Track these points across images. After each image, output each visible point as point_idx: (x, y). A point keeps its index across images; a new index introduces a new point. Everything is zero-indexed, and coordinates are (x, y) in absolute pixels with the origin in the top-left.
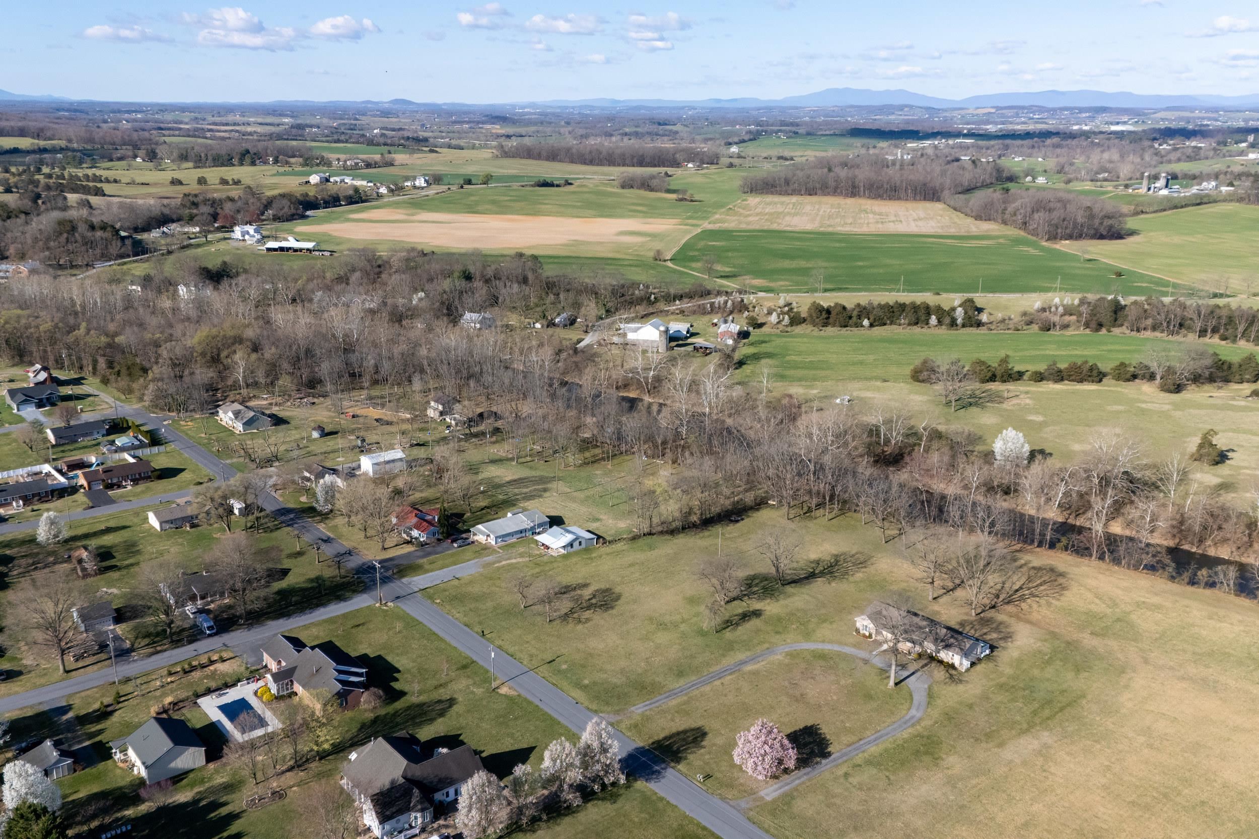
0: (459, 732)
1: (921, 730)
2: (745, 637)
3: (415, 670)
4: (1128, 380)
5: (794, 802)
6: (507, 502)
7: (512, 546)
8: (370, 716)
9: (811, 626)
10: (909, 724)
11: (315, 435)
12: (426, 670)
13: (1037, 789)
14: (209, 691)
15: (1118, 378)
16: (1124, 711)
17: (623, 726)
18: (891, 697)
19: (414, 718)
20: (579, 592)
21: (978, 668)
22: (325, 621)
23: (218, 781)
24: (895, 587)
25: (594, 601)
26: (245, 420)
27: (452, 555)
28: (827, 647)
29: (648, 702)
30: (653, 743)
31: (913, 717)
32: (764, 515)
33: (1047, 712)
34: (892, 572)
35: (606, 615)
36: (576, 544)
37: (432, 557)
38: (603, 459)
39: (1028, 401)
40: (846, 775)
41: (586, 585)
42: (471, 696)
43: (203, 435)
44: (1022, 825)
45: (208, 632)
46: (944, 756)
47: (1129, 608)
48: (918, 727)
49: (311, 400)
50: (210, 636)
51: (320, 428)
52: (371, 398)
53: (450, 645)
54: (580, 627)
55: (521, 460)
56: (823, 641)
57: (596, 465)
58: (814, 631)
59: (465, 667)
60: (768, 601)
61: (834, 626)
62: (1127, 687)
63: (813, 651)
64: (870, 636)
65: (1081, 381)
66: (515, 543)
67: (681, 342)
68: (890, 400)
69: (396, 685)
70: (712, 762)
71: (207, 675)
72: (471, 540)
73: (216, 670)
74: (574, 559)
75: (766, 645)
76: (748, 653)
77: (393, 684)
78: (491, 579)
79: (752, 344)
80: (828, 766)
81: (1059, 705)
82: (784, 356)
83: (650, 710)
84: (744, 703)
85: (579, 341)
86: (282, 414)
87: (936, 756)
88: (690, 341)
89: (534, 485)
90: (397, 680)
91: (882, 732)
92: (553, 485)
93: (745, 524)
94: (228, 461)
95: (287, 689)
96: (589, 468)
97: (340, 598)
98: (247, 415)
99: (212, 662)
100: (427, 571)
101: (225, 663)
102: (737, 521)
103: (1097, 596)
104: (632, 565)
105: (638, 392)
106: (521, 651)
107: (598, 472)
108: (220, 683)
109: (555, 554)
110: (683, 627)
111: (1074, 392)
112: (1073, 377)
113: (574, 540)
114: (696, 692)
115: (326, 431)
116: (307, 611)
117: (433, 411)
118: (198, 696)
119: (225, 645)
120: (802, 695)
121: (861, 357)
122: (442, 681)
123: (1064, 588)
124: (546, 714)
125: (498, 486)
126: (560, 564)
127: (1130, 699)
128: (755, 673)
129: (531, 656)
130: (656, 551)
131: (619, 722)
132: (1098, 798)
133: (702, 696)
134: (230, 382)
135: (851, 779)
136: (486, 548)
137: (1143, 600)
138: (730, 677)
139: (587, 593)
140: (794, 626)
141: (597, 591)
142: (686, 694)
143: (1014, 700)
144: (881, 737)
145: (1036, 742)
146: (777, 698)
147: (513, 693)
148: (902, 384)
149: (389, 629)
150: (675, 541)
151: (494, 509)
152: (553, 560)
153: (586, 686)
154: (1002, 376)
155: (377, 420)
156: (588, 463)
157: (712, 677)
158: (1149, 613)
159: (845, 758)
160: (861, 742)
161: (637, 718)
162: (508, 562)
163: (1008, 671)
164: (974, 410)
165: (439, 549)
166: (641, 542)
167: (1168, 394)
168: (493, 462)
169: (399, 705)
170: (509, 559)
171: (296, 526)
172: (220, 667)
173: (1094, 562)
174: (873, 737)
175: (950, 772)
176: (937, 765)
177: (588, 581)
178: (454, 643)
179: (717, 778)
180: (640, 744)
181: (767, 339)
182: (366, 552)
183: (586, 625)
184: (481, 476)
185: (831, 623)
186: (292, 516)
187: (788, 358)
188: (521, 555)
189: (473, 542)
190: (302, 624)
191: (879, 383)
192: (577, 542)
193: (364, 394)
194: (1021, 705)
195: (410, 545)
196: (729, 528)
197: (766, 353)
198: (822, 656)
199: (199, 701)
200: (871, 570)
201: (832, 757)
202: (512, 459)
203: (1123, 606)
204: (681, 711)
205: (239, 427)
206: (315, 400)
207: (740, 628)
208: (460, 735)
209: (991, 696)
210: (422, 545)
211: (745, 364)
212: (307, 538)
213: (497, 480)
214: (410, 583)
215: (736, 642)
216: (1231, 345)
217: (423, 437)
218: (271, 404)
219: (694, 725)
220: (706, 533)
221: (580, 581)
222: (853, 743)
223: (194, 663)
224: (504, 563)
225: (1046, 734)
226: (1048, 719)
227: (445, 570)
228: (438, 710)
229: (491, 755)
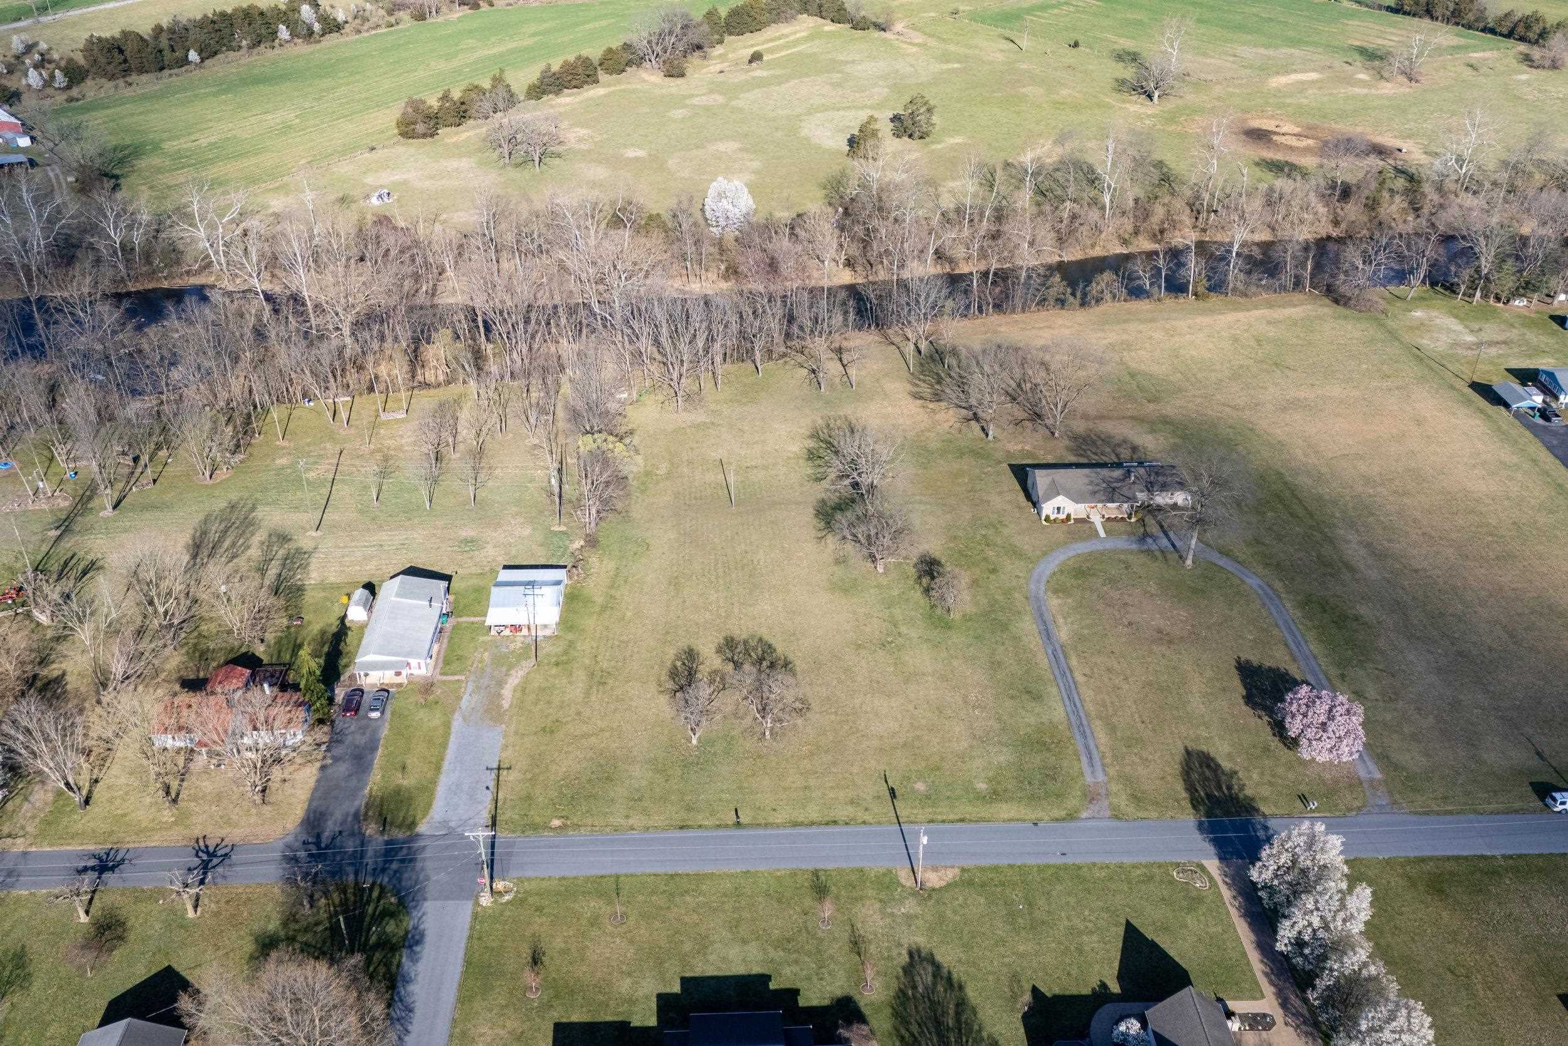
0: (1028, 988)
1: (1291, 597)
3: (776, 954)
4: (622, 71)
7: (455, 658)
9: (998, 541)
10: (1275, 598)
12: (789, 940)
15: (612, 71)
17: (1129, 811)
18: (1207, 577)
19: (937, 1022)
20: (705, 669)
27: (402, 734)
29: (1084, 759)
30: (1195, 808)
31: (1261, 587)
34: (893, 425)
35: (802, 677)
37: (378, 761)
39: (583, 131)
41: (690, 654)
42: (919, 923)
48: (1284, 595)
53: (731, 876)
54: (813, 716)
56: (1044, 553)
58: (1013, 545)
59: (819, 890)
61: (1013, 527)
63: (1061, 572)
64: (1069, 518)
65: (581, 86)
66: (451, 650)
72: (370, 689)
75: (1018, 596)
76: (1027, 618)
78: (548, 731)
83: (1105, 766)
84: (1149, 684)
87: (1351, 616)
100: (428, 789)
106: (829, 807)
110: (909, 632)
114: (1090, 707)
120: (1160, 632)
122: (843, 936)
124: (1040, 868)
128: (1077, 638)
129: (853, 803)
131: (1115, 808)
133: (1102, 706)
135: (1369, 696)
136: (425, 687)
139: (714, 663)
140: (989, 553)
141: (719, 651)
142: (1090, 717)
144: (1290, 630)
147: (952, 873)
152: (564, 641)
153: (994, 792)
157: (1063, 675)
160: (1293, 647)
161: (1117, 788)
162: (508, 688)
165: (357, 738)
170: (500, 681)
174: (1287, 636)
175: (1388, 625)
176: (1367, 626)
177: (682, 645)
178: (732, 868)
179: (1311, 793)
180: (1189, 819)
182: (240, 831)
183: (815, 709)
185: (1002, 524)
188: (505, 665)
189: (384, 691)
191: (369, 155)
198: (1078, 572)
208: (1035, 989)
211: (117, 177)
214: (444, 827)
215: (987, 612)
219: (1175, 752)
224: (507, 694)
227: (446, 765)
228: (935, 984)
229: (1120, 977)
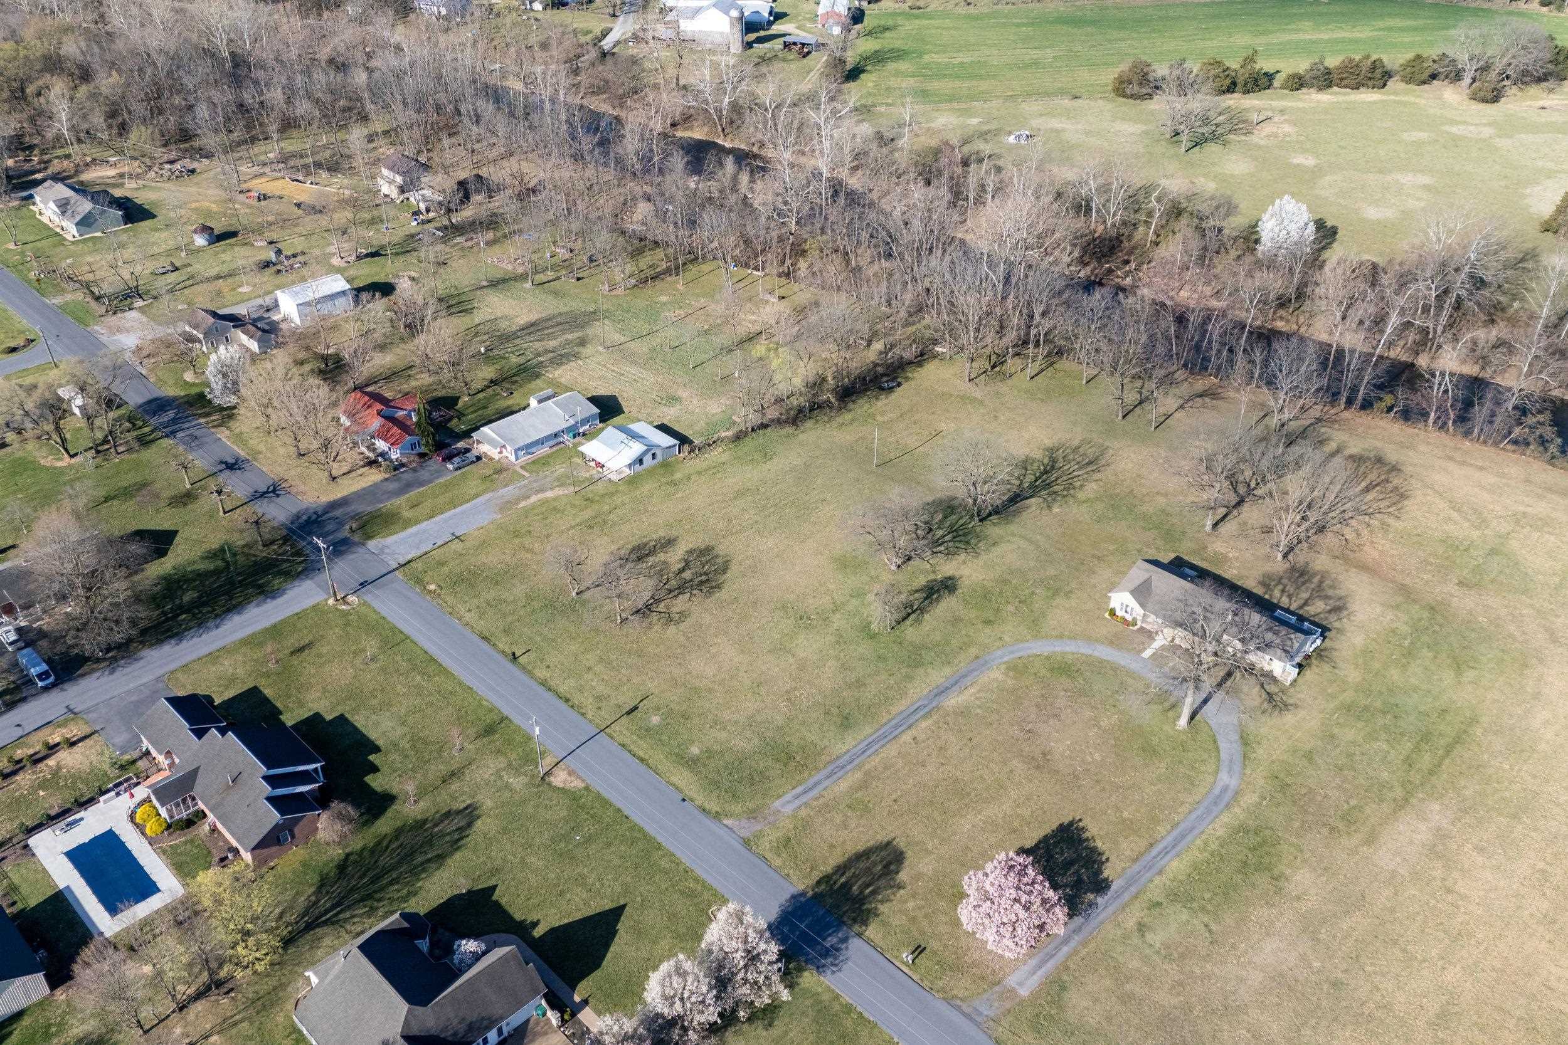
0: (491, 883)
1: (1242, 817)
2: (938, 637)
3: (405, 744)
4: (1424, 82)
5: (1066, 996)
6: (526, 370)
7: (543, 462)
8: (338, 853)
9: (1038, 604)
10: (1222, 806)
11: (200, 241)
12: (425, 742)
13: (1445, 932)
14: (50, 820)
15: (1409, 79)
16: (1542, 746)
17: (765, 845)
18: (1183, 744)
19: (412, 853)
20: (662, 556)
21: (1308, 674)
22: (246, 642)
23: (75, 1031)
24: (1148, 508)
25: (687, 575)
26: (78, 218)
27: (447, 487)
28: (1070, 648)
29: (799, 789)
30: (819, 883)
31: (1225, 789)
32: (930, 375)
33: (1426, 760)
34: (1139, 476)
35: (710, 602)
36: (648, 459)
37: (413, 494)
38: (668, 271)
39: (1287, 128)
40: (1142, 928)
41: (670, 542)
42: (507, 795)
43: (12, 246)
44: (1438, 1017)
45: (40, 684)
46: (1288, 872)
47: (1504, 527)
48: (1236, 810)
49: (189, 164)
50: (46, 689)
51: (205, 229)
52: (284, 159)
53: (460, 684)
54: (672, 630)
55: (540, 278)
56: (1060, 637)
57: (659, 284)
58: (1043, 615)
59: (489, 731)
60: (963, 556)
61: (1073, 602)
62: (1537, 696)
63: (1048, 658)
64: (1134, 623)
65: (1356, 87)
66: (550, 456)
67: (762, 33)
68: (1087, 133)
69: (376, 782)
70: (920, 914)
71: (45, 780)
72: (475, 452)
73: (59, 767)
74: (648, 486)
75: (973, 651)
76: (948, 670)
77: (368, 779)
78: (516, 534)
79: (870, 34)
80: (1111, 909)
81: (1442, 742)
82: (920, 56)
83: (806, 805)
84: (956, 781)
85: (605, 34)
86: (142, 198)
87: (1276, 872)
88: (777, 28)
89: (564, 332)
90: (374, 769)
91: (1182, 826)
92: (596, 329)
93: (903, 395)
94: (58, 300)
95: (188, 808)
96: (649, 291)
97: (265, 592)
98: (80, 209)
99: (52, 749)
100: (408, 524)
101: (76, 749)
102: (891, 389)
103: (1453, 505)
104: (740, 494)
105: (706, 129)
106: (581, 690)
107: (664, 299)
108: (69, 797)
109: (614, 477)
110: (838, 621)
111: (1350, 107)
112: (1346, 82)
113: (645, 453)
114: (875, 761)
115: (216, 232)
116: (211, 624)
117: (388, 184)
118: (31, 831)
119: (70, 710)
120: (1044, 754)
121: (1035, 53)
122: (455, 765)
123: (1403, 496)
124: (635, 827)
125: (507, 338)
126: (626, 499)
127: (1547, 722)
128: (963, 712)
129: (599, 698)
130: (775, 461)
131: (758, 836)
132: (1543, 946)
133: (886, 768)
134: (50, 135)
135: (1150, 937)
136: (500, 469)
137: (1522, 508)
138: (924, 724)
139: (674, 557)
140: (1010, 608)
141: (690, 552)
142: (859, 767)
143: (1372, 736)
144: (1183, 836)
145: (1423, 827)
146: (1005, 763)
147: (577, 784)
148: (1100, 102)
149: (356, 653)
150: (802, 437)
151: (506, 385)
152: (614, 488)
153: (696, 761)
154: (1246, 84)
155: (298, 205)
156: (646, 282)
157: (896, 727)
158: (1536, 535)
159: (1133, 889)
160: (1154, 851)
161: (786, 825)
162: (540, 496)
163: (1353, 675)
164: (1212, 148)
165: (424, 474)
166: (749, 443)
167: (1482, 106)
168: (495, 284)
169: (384, 825)
170: (541, 490)
171: (180, 435)
172: (66, 758)
173: (1435, 435)
174: (1170, 839)
175: (1303, 907)
176: (1279, 891)
177: (674, 533)
178: (469, 680)
179: (934, 952)
180: (800, 886)
181: (890, 23)
182: (302, 488)
183: (682, 626)
184: (478, 317)
185: (1068, 595)
186: (171, 414)
187: (927, 58)
188: (561, 482)
189: (479, 458)
190: (205, 651)
191: (1066, 102)
192: (650, 455)
193: (271, 150)
194: (1385, 747)
195: (374, 470)
196: (880, 403)
197: (892, 50)
198: (1063, 668)
199: (32, 842)
200: (1107, 474)
201: (1114, 887)
202: (523, 277)
203: (1494, 523)
204: (858, 806)
205: (71, 230)
206: (195, 165)
207: (926, 617)
208: (494, 887)
209: (1336, 731)
210: (398, 467)
211: (863, 71)
212: (201, 461)
213: (504, 325)
214: (382, 550)
215: (924, 646)
216: (1555, 13)
217: (374, 236)
218: (122, 176)
219: (882, 837)
220: (847, 416)
221: (662, 533)
222: (1141, 854)
223: (19, 753)
224: (534, 499)
225: (1436, 807)
226: (1431, 772)
227: (437, 519)
228: (449, 834)
229: (553, 931)
